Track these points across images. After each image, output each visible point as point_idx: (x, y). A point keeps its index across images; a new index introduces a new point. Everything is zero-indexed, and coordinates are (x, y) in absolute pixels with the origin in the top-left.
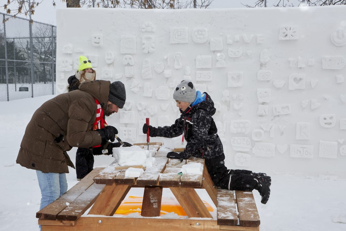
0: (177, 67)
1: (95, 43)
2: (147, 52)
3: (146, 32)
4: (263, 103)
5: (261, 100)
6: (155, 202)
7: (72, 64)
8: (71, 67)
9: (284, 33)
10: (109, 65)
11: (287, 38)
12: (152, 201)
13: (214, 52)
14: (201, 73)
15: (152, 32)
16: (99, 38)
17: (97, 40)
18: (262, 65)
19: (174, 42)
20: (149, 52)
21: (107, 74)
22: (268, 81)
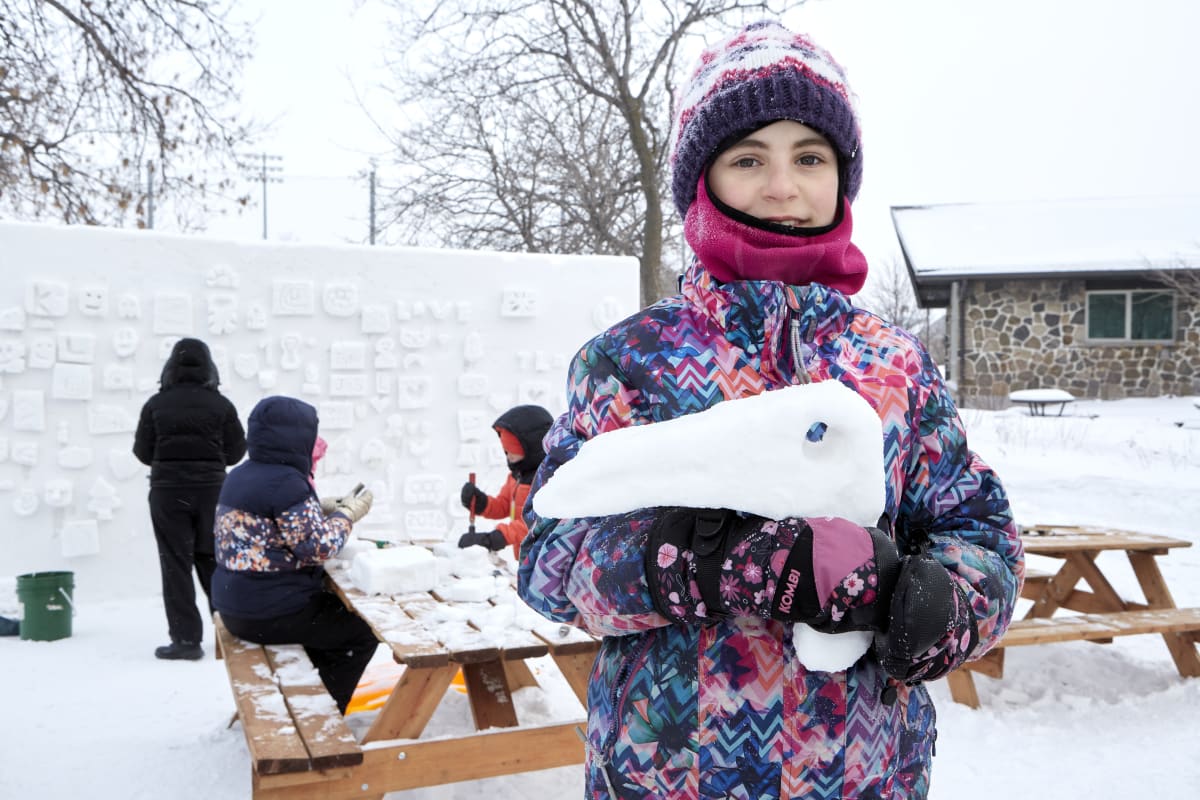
0: (287, 365)
1: (89, 307)
2: (219, 332)
3: (217, 287)
4: (470, 441)
5: (465, 435)
6: (496, 691)
7: (23, 354)
8: (22, 362)
9: (512, 303)
10: (122, 359)
11: (517, 313)
12: (491, 689)
13: (369, 335)
14: (342, 380)
15: (231, 288)
16: (99, 297)
17: (93, 301)
18: (467, 364)
19: (282, 312)
20: (223, 332)
21: (118, 380)
22: (478, 397)
